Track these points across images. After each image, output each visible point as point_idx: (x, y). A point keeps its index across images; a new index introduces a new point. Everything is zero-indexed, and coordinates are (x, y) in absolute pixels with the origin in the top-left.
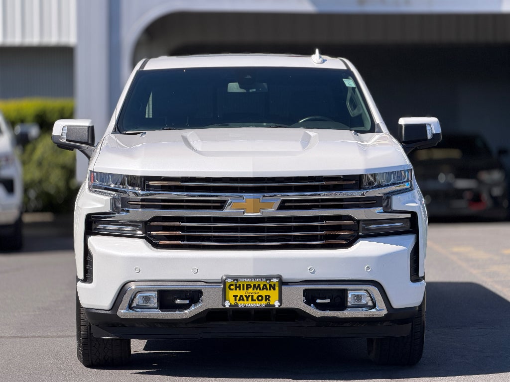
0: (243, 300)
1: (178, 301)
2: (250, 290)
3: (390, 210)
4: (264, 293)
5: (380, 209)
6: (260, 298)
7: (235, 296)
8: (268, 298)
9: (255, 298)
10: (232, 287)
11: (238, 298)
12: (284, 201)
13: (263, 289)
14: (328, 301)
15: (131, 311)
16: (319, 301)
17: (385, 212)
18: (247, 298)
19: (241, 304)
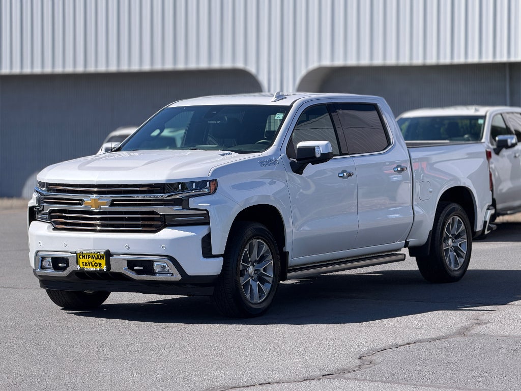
0: (87, 265)
1: (60, 265)
2: (90, 259)
3: (187, 208)
4: (98, 261)
5: (180, 207)
6: (96, 265)
7: (83, 263)
8: (100, 264)
9: (93, 265)
10: (81, 257)
11: (84, 264)
12: (113, 201)
13: (97, 259)
14: (142, 268)
15: (42, 271)
16: (135, 268)
17: (183, 209)
18: (89, 264)
19: (86, 268)
